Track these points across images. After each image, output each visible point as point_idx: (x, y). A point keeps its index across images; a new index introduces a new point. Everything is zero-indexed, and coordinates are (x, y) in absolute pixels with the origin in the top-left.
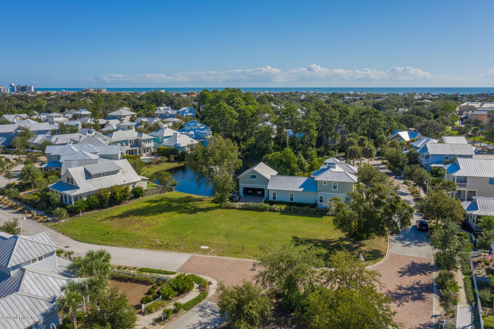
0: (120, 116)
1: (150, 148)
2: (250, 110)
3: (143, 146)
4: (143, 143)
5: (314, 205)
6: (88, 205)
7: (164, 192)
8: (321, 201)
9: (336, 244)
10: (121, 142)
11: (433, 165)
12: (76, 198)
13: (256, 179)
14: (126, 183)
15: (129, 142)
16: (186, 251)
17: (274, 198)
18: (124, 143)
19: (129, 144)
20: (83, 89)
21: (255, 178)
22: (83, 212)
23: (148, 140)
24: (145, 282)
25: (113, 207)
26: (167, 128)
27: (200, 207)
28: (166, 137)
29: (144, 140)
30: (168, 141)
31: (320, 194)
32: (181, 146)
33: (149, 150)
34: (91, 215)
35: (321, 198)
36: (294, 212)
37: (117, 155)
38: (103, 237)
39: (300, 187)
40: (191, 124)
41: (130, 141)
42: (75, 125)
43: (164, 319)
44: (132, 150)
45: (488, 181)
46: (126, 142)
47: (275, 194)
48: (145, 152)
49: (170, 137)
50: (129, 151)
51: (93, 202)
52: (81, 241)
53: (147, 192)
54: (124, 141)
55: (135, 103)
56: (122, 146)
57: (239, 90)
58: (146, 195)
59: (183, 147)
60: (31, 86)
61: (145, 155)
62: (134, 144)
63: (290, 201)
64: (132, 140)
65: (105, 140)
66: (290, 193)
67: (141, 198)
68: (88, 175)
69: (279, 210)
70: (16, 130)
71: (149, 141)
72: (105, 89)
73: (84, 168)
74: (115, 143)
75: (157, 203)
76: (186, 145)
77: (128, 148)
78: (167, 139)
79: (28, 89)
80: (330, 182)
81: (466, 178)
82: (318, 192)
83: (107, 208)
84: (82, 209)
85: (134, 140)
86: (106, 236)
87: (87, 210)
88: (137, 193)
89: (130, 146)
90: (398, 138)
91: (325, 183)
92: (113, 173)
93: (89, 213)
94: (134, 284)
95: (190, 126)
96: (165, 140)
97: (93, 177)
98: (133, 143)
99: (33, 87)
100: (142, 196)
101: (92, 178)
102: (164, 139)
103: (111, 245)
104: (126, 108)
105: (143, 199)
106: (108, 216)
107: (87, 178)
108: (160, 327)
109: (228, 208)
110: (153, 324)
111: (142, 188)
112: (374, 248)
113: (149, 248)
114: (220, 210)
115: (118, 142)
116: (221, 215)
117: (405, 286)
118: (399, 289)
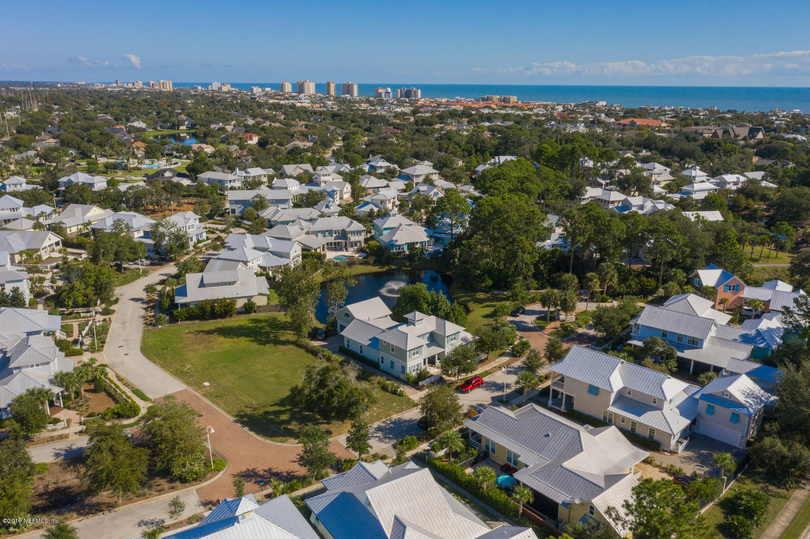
0: (412, 175)
1: (360, 242)
3: (350, 239)
4: (349, 235)
5: (375, 363)
6: (188, 314)
8: (382, 362)
10: (323, 232)
14: (238, 296)
17: (348, 346)
18: (327, 233)
19: (334, 235)
21: (348, 316)
22: (182, 320)
24: (118, 401)
25: (215, 321)
27: (282, 339)
28: (386, 229)
29: (353, 232)
30: (387, 234)
32: (398, 243)
33: (358, 244)
34: (187, 325)
35: (382, 358)
37: (288, 252)
38: (161, 351)
39: (368, 340)
44: (339, 243)
46: (330, 232)
47: (348, 341)
48: (352, 246)
49: (391, 228)
50: (335, 243)
51: (196, 311)
52: (142, 351)
53: (261, 309)
54: (327, 231)
56: (324, 236)
58: (259, 311)
59: (399, 246)
61: (352, 249)
63: (359, 352)
64: (339, 231)
65: (302, 229)
66: (360, 344)
70: (253, 198)
71: (359, 232)
73: (202, 277)
74: (316, 233)
76: (404, 243)
77: (331, 239)
78: (387, 232)
80: (388, 344)
82: (380, 351)
83: (208, 320)
84: (182, 318)
85: (341, 230)
87: (188, 319)
88: (250, 308)
90: (698, 280)
91: (384, 342)
92: (230, 283)
93: (189, 322)
94: (111, 400)
96: (385, 233)
98: (339, 234)
100: (255, 312)
102: (384, 231)
103: (154, 362)
104: (426, 162)
105: (253, 315)
106: (198, 329)
107: (200, 287)
108: (77, 436)
109: (300, 346)
110: (76, 433)
111: (254, 304)
112: (332, 430)
113: (171, 373)
114: (292, 347)
115: (319, 232)
116: (279, 353)
117: (275, 471)
118: (265, 471)
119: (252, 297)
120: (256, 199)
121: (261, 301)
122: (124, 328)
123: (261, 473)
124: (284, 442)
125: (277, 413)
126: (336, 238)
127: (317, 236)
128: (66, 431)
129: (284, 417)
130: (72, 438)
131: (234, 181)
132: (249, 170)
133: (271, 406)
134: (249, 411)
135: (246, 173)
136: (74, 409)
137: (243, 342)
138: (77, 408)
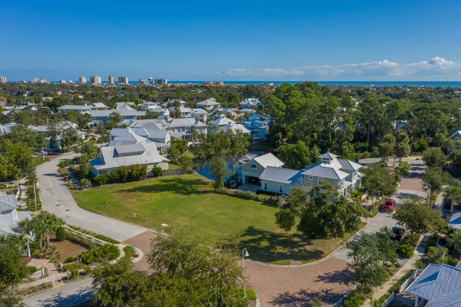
0: (205, 106)
2: (299, 103)
4: (197, 130)
6: (109, 178)
7: (184, 174)
9: (284, 239)
10: (178, 128)
12: (101, 172)
13: (256, 169)
14: (147, 163)
15: (185, 128)
16: (147, 227)
17: (266, 188)
18: (181, 129)
19: (186, 130)
20: (205, 81)
21: (255, 167)
22: (103, 184)
23: (202, 127)
24: (88, 247)
25: (131, 183)
26: (225, 118)
27: (199, 190)
28: (220, 126)
29: (199, 127)
34: (109, 187)
37: (164, 139)
38: (99, 206)
39: (288, 180)
41: (187, 127)
42: (161, 112)
43: (70, 279)
46: (183, 128)
47: (266, 184)
49: (225, 125)
50: (186, 136)
51: (114, 176)
52: (81, 207)
53: (166, 173)
54: (181, 127)
55: (231, 95)
56: (179, 131)
57: (316, 83)
58: (165, 175)
60: (165, 79)
62: (190, 130)
63: (279, 192)
64: (189, 127)
65: (164, 126)
66: (279, 185)
67: (160, 177)
68: (116, 154)
69: (263, 200)
70: (110, 115)
72: (223, 82)
73: (115, 148)
74: (173, 129)
75: (167, 183)
77: (184, 133)
79: (162, 82)
80: (316, 177)
83: (125, 182)
84: (103, 182)
85: (191, 127)
86: (103, 205)
87: (108, 183)
88: (156, 173)
89: (186, 132)
90: (458, 138)
91: (311, 178)
92: (138, 153)
93: (109, 185)
94: (80, 246)
95: (253, 116)
97: (119, 155)
98: (189, 129)
99: (166, 80)
100: (161, 175)
101: (119, 157)
102: (218, 127)
104: (212, 99)
105: (160, 178)
106: (120, 189)
107: (114, 157)
108: (62, 284)
109: (221, 193)
110: (59, 281)
111: (160, 168)
112: (320, 249)
113: (123, 220)
114: (213, 194)
115: (176, 128)
116: (208, 199)
117: (309, 292)
118: (300, 294)
119: (157, 163)
120: (112, 116)
121: (165, 167)
122: (52, 193)
123: (298, 296)
124: (288, 264)
125: (253, 241)
126: (187, 132)
127: (174, 131)
128: (46, 280)
129: (265, 244)
130: (57, 286)
131: (86, 110)
132: (95, 104)
133: (242, 236)
134: (226, 242)
135: (93, 106)
136: (43, 257)
137: (170, 195)
138: (47, 256)
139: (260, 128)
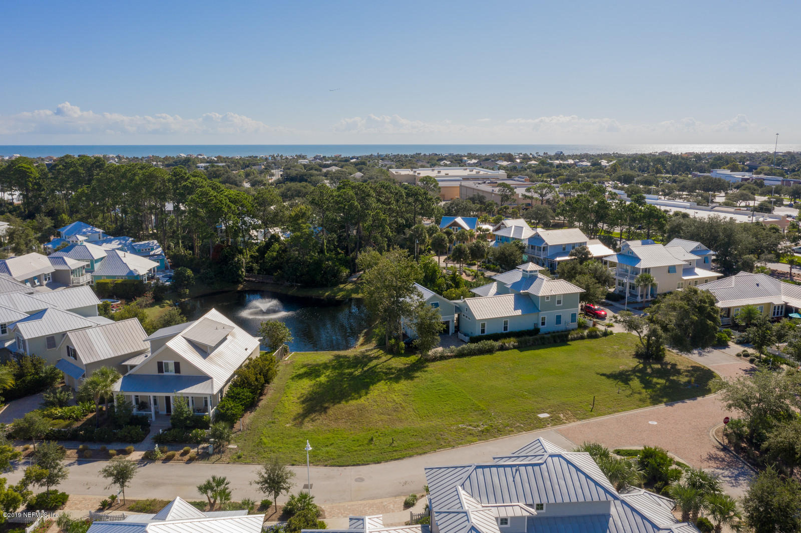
3: (73, 283)
4: (72, 277)
5: (536, 331)
7: (282, 357)
8: (543, 324)
11: (558, 259)
13: (439, 308)
15: (43, 278)
18: (36, 281)
21: (437, 306)
26: (86, 243)
28: (97, 261)
29: (74, 271)
30: (102, 265)
31: (542, 314)
35: (543, 319)
36: (530, 346)
37: (95, 306)
39: (515, 309)
40: (84, 230)
41: (45, 275)
45: (667, 270)
46: (38, 278)
47: (483, 325)
49: (104, 258)
54: (35, 278)
56: (34, 286)
62: (51, 280)
63: (503, 331)
64: (48, 274)
66: (504, 320)
68: (200, 349)
69: (512, 347)
78: (99, 264)
80: (553, 297)
81: (649, 269)
82: (540, 311)
89: (46, 285)
91: (548, 298)
97: (209, 351)
98: (49, 279)
101: (209, 353)
102: (95, 265)
107: (203, 356)
139: (152, 253)
